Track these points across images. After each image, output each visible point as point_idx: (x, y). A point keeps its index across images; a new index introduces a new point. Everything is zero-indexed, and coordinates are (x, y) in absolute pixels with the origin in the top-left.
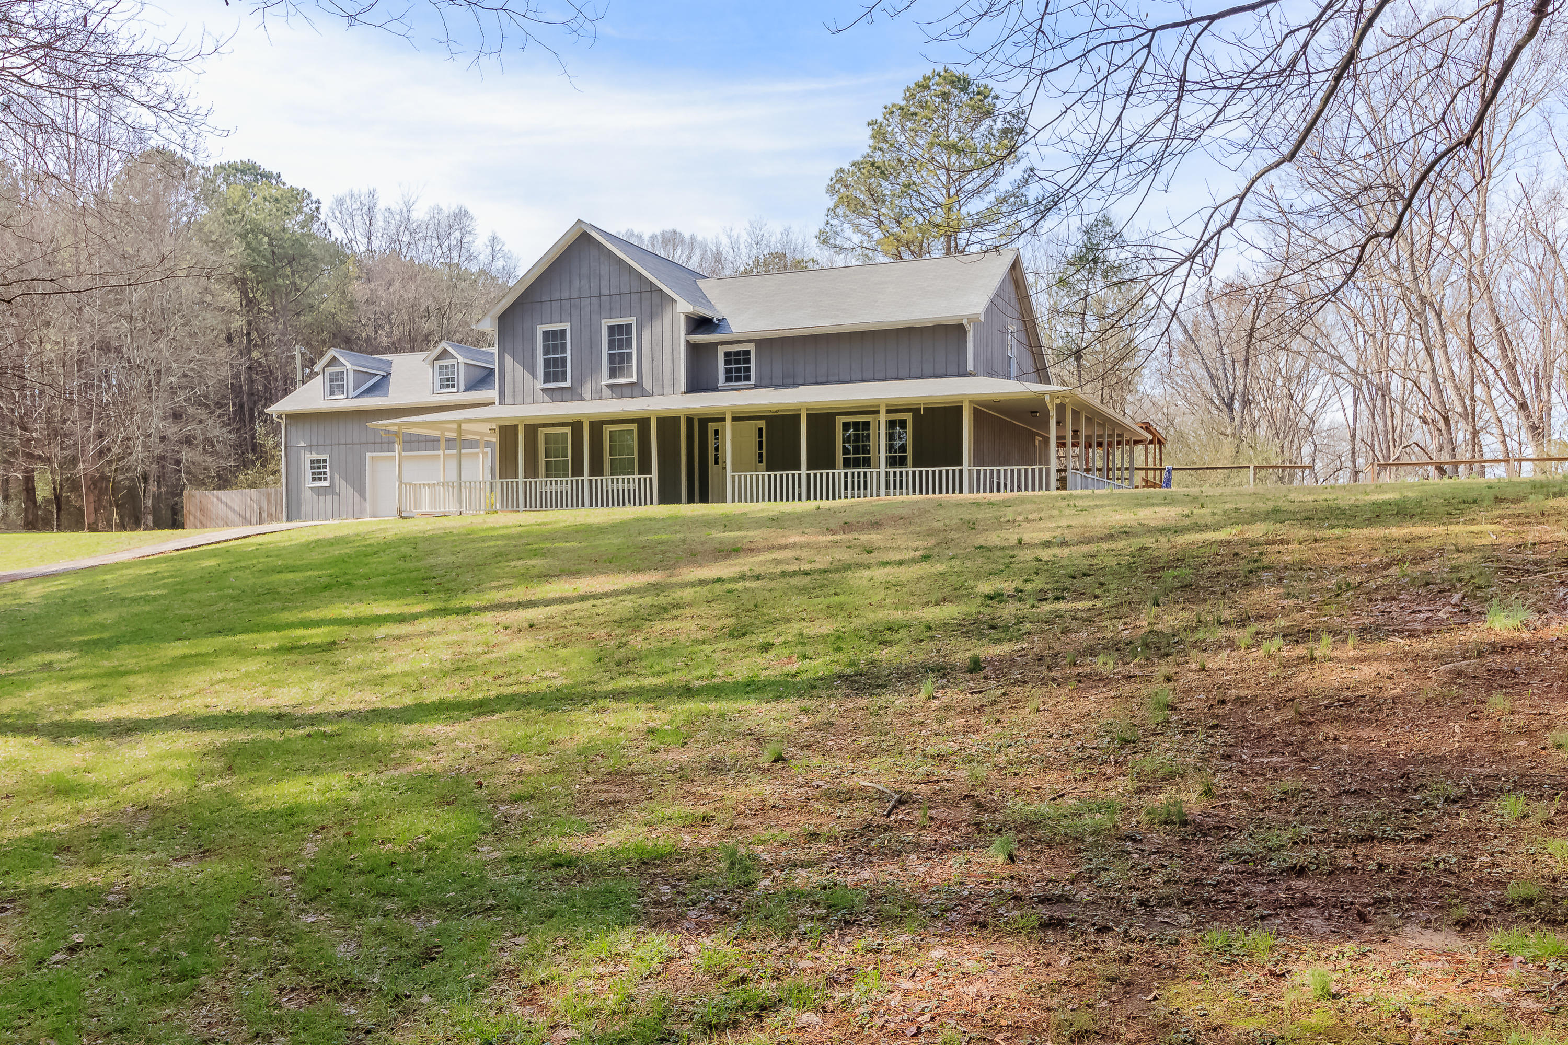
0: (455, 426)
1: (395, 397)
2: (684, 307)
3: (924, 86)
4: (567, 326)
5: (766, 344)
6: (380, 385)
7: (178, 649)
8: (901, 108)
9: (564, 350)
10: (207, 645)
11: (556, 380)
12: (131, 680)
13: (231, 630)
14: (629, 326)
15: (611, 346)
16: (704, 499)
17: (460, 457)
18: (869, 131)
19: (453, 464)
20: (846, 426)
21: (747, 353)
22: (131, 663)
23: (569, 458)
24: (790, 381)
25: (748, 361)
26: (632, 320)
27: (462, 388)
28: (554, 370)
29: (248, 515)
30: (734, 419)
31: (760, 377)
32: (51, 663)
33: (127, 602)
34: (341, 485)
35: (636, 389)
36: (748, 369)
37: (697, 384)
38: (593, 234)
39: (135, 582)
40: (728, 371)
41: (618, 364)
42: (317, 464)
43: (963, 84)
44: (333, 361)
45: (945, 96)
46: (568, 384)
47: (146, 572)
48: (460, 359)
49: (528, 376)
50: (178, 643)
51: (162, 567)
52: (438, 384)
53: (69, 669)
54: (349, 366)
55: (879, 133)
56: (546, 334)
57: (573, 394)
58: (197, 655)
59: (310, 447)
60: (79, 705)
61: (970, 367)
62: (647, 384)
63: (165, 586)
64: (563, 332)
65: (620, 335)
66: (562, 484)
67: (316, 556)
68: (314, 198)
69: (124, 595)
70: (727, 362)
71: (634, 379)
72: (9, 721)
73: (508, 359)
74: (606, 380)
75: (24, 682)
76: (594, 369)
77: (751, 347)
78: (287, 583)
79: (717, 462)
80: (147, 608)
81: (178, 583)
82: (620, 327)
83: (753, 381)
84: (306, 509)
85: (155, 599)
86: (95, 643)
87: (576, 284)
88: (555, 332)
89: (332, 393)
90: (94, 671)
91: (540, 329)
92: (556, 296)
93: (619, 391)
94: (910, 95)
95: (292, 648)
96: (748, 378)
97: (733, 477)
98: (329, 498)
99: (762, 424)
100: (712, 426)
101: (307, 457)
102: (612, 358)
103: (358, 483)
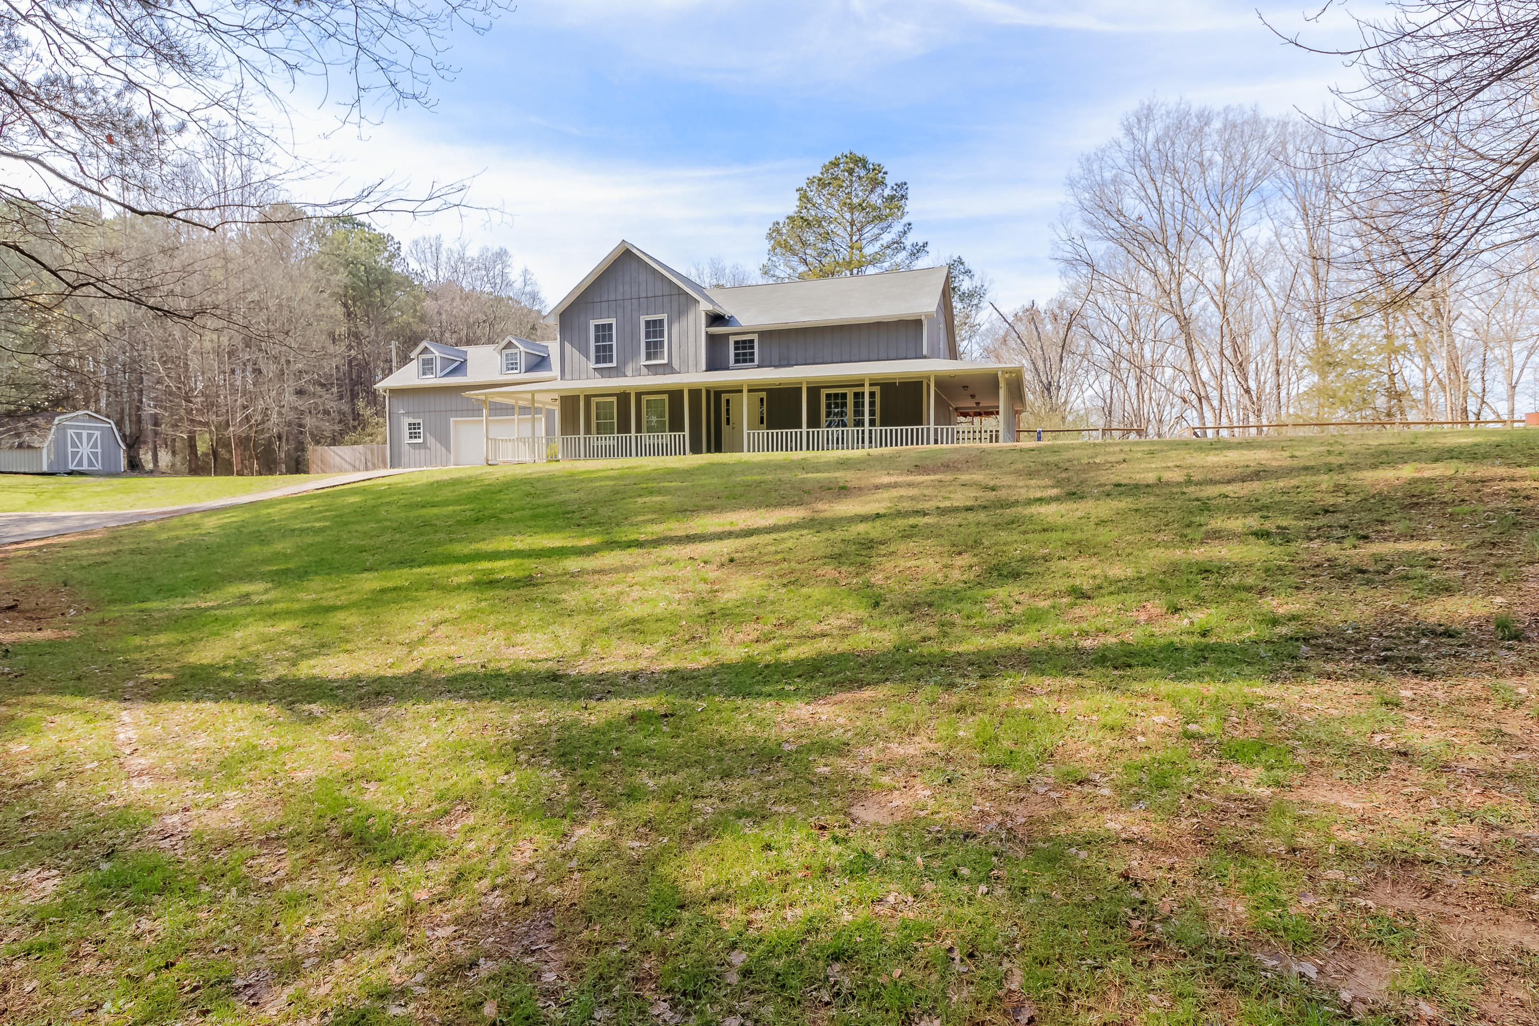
0: (529, 396)
1: (472, 376)
2: (704, 306)
3: (835, 164)
4: (613, 321)
5: (767, 335)
6: (460, 368)
7: (370, 583)
8: (820, 180)
9: (611, 339)
10: (402, 577)
11: (605, 362)
12: (340, 617)
13: (413, 561)
14: (661, 321)
15: (648, 335)
16: (718, 449)
17: (534, 419)
18: (797, 195)
19: (529, 426)
20: (828, 396)
21: (752, 341)
22: (330, 599)
23: (615, 420)
24: (785, 362)
25: (753, 348)
26: (665, 317)
27: (523, 370)
28: (603, 354)
29: (357, 464)
30: (749, 391)
31: (761, 359)
32: (247, 595)
33: (296, 533)
34: (431, 441)
35: (667, 369)
36: (753, 354)
37: (713, 365)
38: (634, 251)
39: (296, 515)
40: (736, 355)
41: (653, 349)
42: (413, 427)
43: (863, 163)
44: (426, 349)
45: (851, 172)
46: (614, 364)
47: (303, 506)
48: (522, 349)
49: (584, 359)
50: (365, 575)
51: (314, 502)
52: (505, 368)
53: (269, 602)
54: (437, 354)
55: (804, 198)
56: (597, 327)
57: (618, 372)
58: (395, 589)
59: (407, 414)
60: (300, 654)
61: (925, 352)
62: (676, 365)
63: (325, 519)
64: (610, 325)
65: (654, 327)
66: (611, 439)
67: (446, 493)
68: (396, 240)
69: (293, 527)
70: (736, 349)
71: (665, 361)
72: (227, 674)
73: (567, 345)
74: (643, 361)
75: (228, 619)
76: (635, 354)
77: (755, 337)
78: (437, 517)
79: (728, 423)
80: (319, 539)
81: (337, 516)
82: (654, 321)
83: (756, 362)
84: (405, 459)
85: (322, 530)
86: (285, 572)
87: (620, 288)
88: (604, 326)
89: (424, 374)
90: (296, 606)
91: (593, 323)
92: (605, 298)
93: (654, 370)
94: (826, 169)
95: (492, 584)
96: (752, 360)
97: (749, 434)
98: (422, 451)
99: (764, 395)
100: (724, 397)
101: (406, 421)
102: (648, 345)
103: (444, 440)
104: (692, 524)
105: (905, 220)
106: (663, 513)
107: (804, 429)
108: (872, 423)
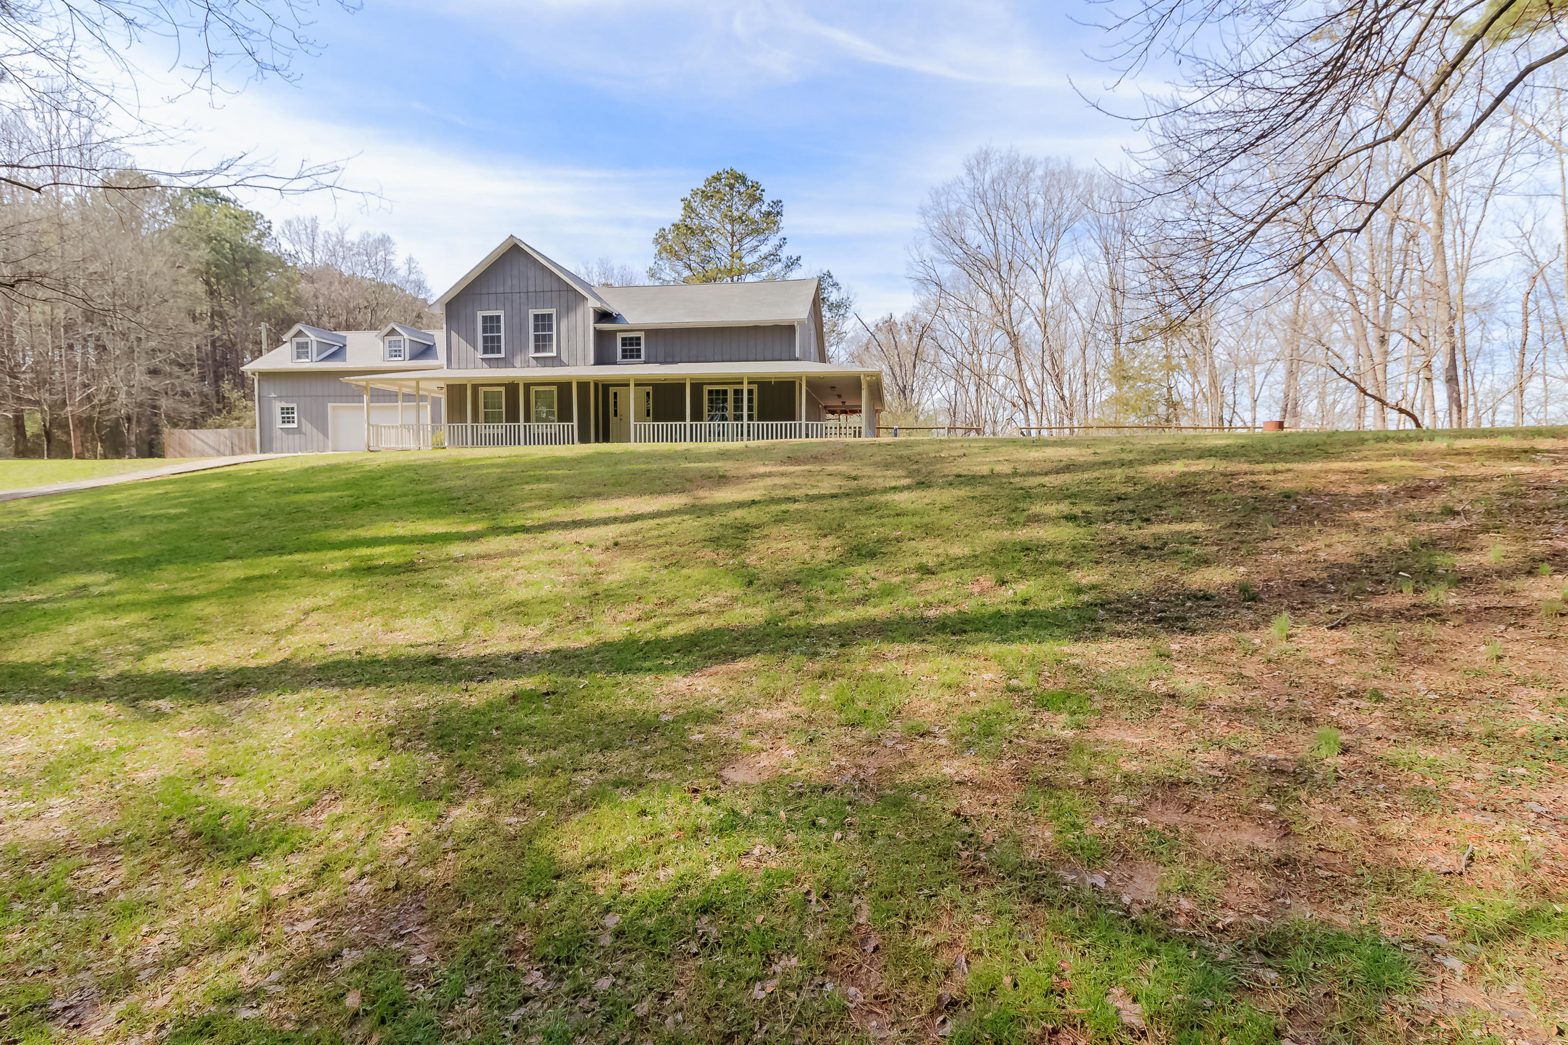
0: (414, 384)
1: (351, 362)
2: (592, 304)
3: (717, 179)
4: (501, 313)
5: (652, 333)
6: (339, 353)
7: (233, 571)
8: (703, 192)
9: (499, 331)
10: (271, 564)
11: (493, 352)
12: (196, 608)
13: (283, 548)
14: (550, 316)
15: (536, 328)
16: (606, 439)
17: (418, 407)
18: (682, 205)
19: (414, 413)
20: (710, 392)
21: (639, 339)
22: (185, 588)
23: (504, 410)
24: (670, 360)
25: (639, 344)
26: (553, 311)
27: (407, 357)
28: (491, 345)
29: (222, 449)
30: (636, 385)
31: (648, 356)
32: (85, 587)
33: (147, 520)
34: (307, 426)
35: (556, 361)
36: (639, 350)
37: (601, 359)
38: (523, 246)
39: (147, 502)
40: (624, 351)
41: (542, 342)
42: (287, 413)
43: (742, 179)
44: (300, 333)
45: (732, 187)
46: (502, 355)
47: (155, 492)
48: (406, 336)
49: (471, 349)
50: (228, 563)
51: (169, 487)
52: (387, 354)
53: (112, 594)
54: (313, 338)
55: (688, 207)
56: (484, 318)
57: (506, 362)
58: (261, 577)
59: (280, 398)
60: (146, 648)
61: (797, 355)
62: (564, 358)
63: (182, 505)
64: (498, 317)
65: (543, 322)
66: (500, 428)
67: (322, 480)
69: (143, 514)
70: (623, 345)
71: (554, 354)
72: (56, 672)
73: (454, 335)
74: (532, 354)
75: (59, 613)
76: (524, 347)
77: (642, 335)
78: (312, 503)
79: (616, 415)
80: (173, 526)
81: (196, 502)
82: (543, 316)
83: (643, 358)
84: (276, 444)
85: (177, 517)
86: (132, 562)
87: (509, 282)
88: (491, 317)
89: (298, 357)
90: (144, 597)
91: (480, 314)
92: (493, 290)
93: (542, 362)
94: (709, 183)
95: (370, 570)
96: (639, 356)
97: (636, 426)
98: (297, 436)
99: (650, 389)
100: (612, 390)
101: (278, 406)
102: (537, 338)
103: (322, 425)
104: (579, 510)
105: (781, 234)
106: (550, 500)
107: (688, 422)
108: (750, 418)
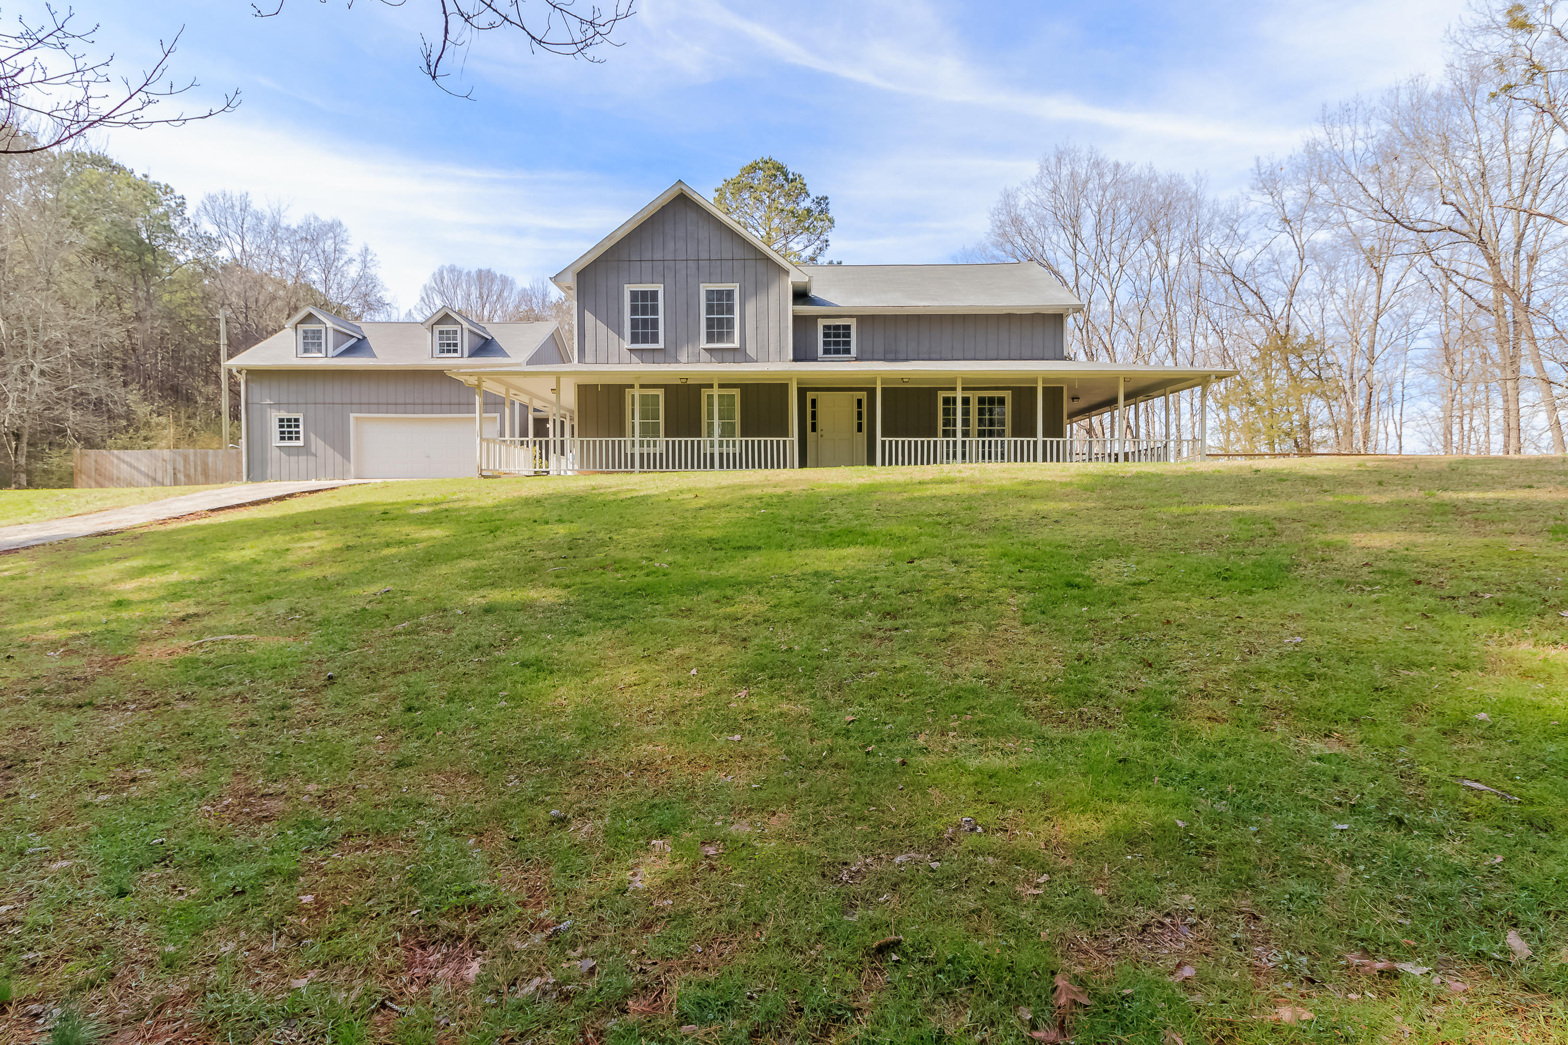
1: (386, 358)
2: (791, 278)
3: (754, 168)
4: (659, 288)
5: (868, 321)
6: (361, 346)
9: (655, 310)
11: (645, 341)
14: (730, 293)
15: (710, 310)
16: (803, 462)
20: (946, 400)
21: (848, 327)
23: (662, 420)
24: (892, 356)
25: (848, 335)
26: (735, 287)
27: (466, 354)
28: (643, 331)
29: (159, 476)
30: (885, 390)
31: (860, 351)
34: (317, 444)
35: (740, 355)
36: (848, 343)
37: (801, 353)
38: (693, 196)
40: (825, 343)
41: (718, 329)
42: (288, 426)
43: (780, 168)
44: (310, 318)
46: (661, 345)
48: (465, 325)
49: (613, 336)
52: (437, 348)
54: (329, 324)
56: (634, 295)
57: (666, 355)
59: (278, 405)
61: (1066, 352)
62: (751, 350)
64: (654, 294)
65: (720, 300)
70: (826, 335)
71: (736, 344)
73: (589, 316)
74: (704, 344)
76: (692, 334)
77: (853, 323)
79: (816, 429)
82: (721, 292)
83: (854, 353)
84: (272, 469)
87: (671, 245)
88: (644, 293)
89: (306, 351)
91: (628, 289)
92: (648, 256)
93: (719, 355)
96: (848, 351)
97: (883, 443)
98: (303, 458)
99: (863, 395)
100: (810, 395)
101: (274, 416)
102: (710, 323)
103: (340, 444)
